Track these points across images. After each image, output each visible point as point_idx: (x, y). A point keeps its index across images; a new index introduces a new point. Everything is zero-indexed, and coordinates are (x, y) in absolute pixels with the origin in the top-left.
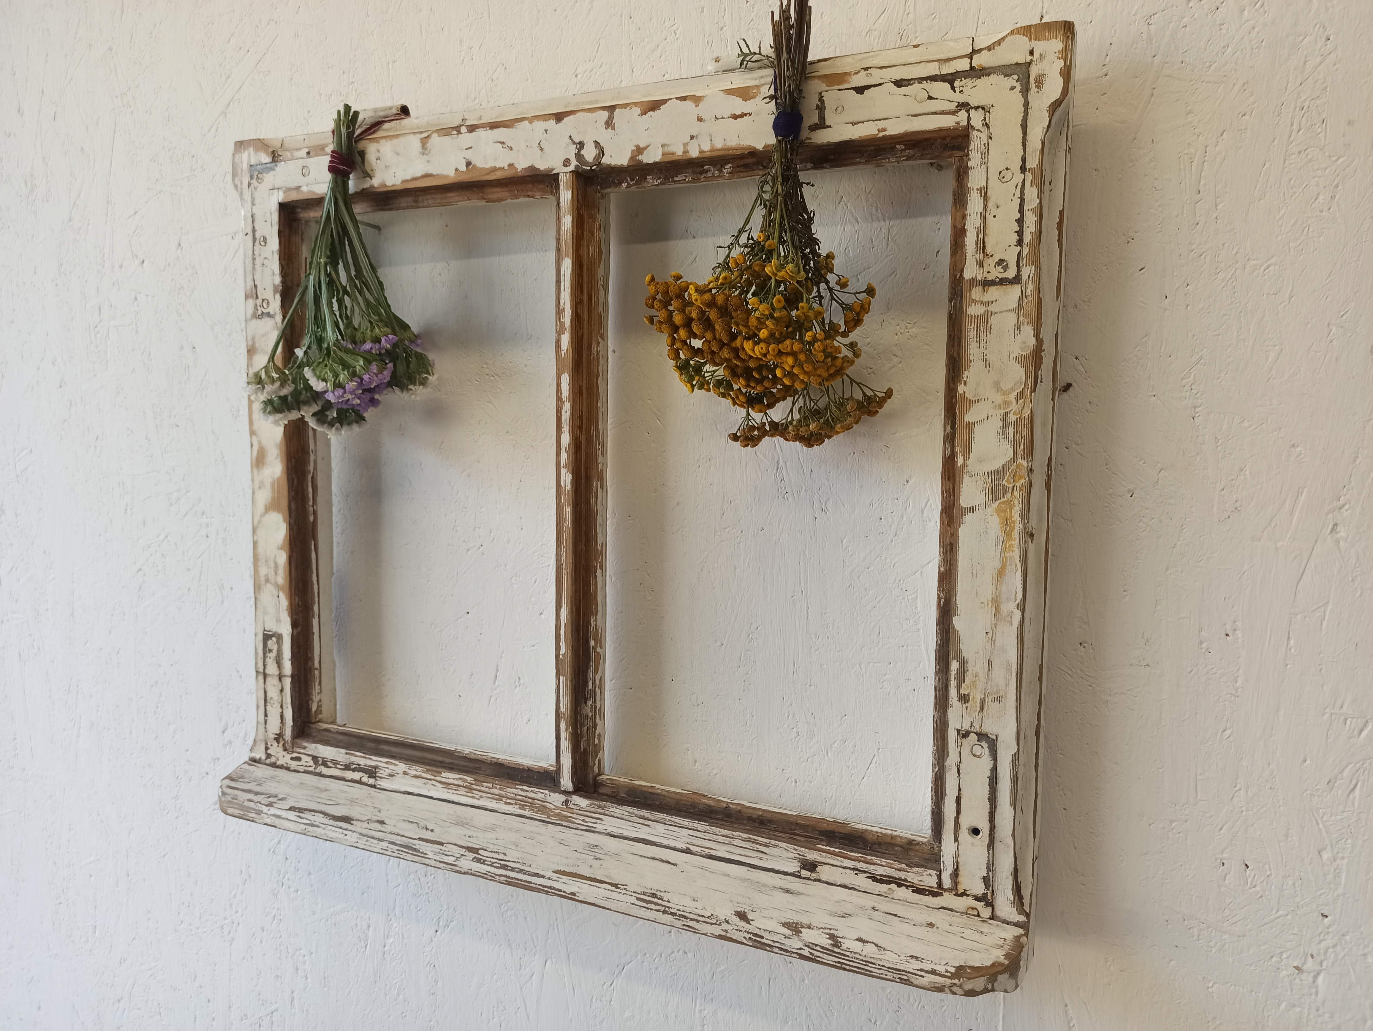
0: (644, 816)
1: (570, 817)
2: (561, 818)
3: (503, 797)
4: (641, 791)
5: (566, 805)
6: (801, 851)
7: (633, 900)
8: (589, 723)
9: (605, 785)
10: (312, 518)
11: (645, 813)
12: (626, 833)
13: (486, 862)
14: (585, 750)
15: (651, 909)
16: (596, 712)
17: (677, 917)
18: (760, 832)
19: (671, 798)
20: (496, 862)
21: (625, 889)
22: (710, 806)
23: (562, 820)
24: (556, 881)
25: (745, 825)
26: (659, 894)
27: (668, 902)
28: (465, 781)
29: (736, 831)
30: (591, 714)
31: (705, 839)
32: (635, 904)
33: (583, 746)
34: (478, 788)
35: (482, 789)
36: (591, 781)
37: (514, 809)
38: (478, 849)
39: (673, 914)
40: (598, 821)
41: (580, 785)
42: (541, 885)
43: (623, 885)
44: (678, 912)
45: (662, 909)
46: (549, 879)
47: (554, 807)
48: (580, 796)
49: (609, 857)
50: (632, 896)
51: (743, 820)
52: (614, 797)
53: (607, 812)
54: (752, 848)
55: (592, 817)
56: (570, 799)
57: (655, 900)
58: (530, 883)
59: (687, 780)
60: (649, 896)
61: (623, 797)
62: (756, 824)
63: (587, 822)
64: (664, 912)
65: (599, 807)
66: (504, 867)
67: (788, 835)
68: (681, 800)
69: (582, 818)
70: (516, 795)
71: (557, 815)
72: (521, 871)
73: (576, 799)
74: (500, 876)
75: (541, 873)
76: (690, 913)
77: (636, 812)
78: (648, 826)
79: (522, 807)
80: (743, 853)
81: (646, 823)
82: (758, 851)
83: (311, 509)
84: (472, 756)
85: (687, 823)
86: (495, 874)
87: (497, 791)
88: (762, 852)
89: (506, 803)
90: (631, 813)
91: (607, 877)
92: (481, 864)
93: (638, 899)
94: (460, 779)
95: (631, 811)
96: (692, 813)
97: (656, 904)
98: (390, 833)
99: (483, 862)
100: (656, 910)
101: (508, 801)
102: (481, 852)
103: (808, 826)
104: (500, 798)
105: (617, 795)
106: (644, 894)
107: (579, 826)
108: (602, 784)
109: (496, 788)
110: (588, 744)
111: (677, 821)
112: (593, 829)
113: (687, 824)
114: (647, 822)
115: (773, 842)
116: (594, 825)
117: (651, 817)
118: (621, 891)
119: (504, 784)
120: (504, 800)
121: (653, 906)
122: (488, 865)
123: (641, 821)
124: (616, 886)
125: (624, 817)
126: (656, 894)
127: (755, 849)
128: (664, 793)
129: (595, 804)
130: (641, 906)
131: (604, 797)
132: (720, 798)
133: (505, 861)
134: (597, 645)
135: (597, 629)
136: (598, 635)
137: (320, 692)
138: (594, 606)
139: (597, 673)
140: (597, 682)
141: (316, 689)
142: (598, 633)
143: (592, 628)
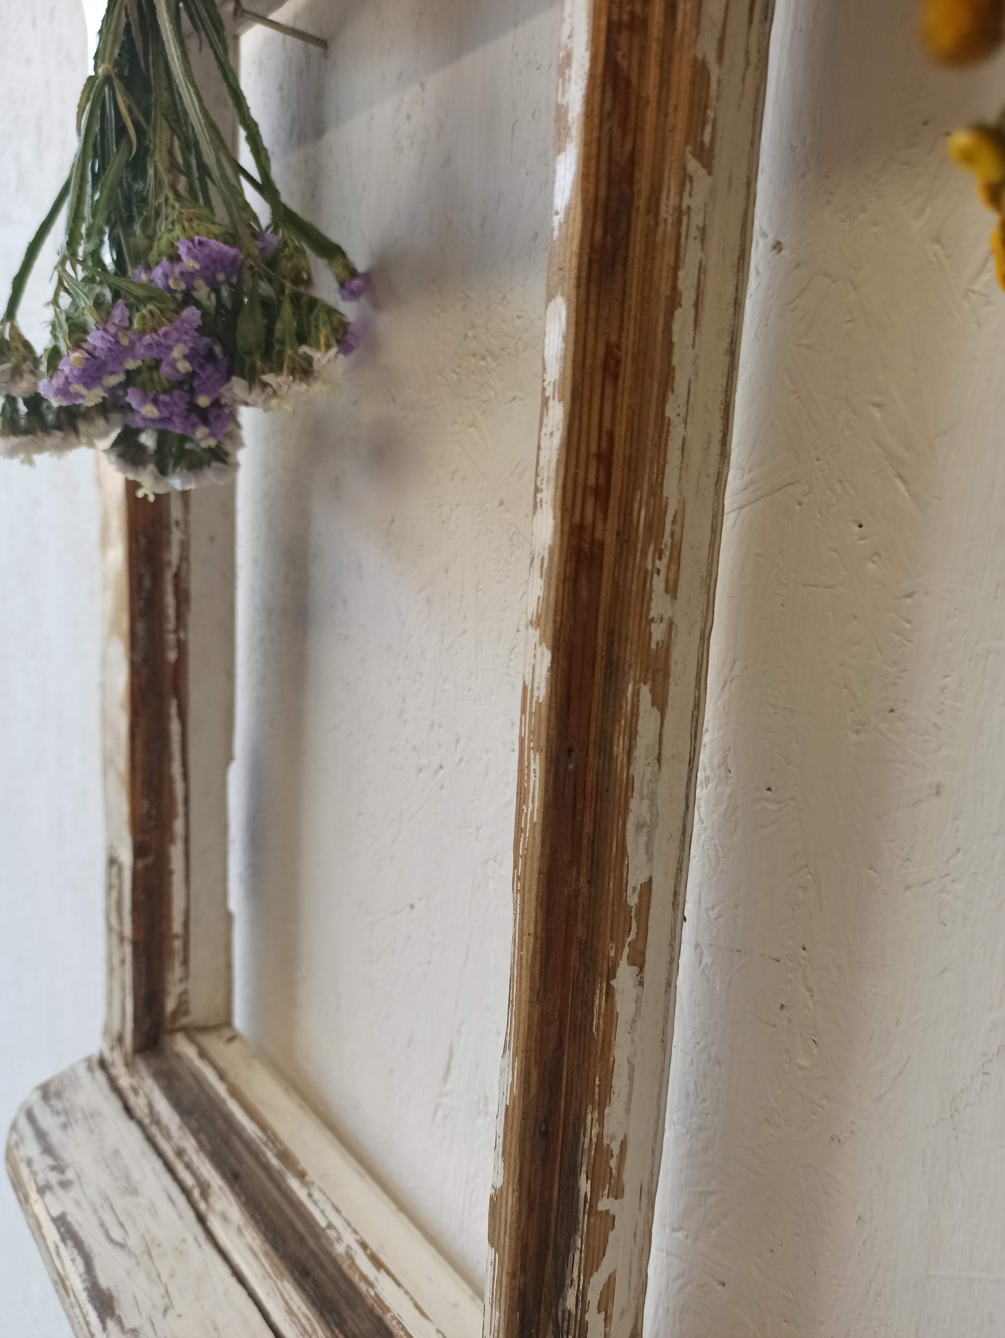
10: (172, 656)
83: (171, 638)
134: (598, 1191)
135: (605, 1147)
136: (607, 1162)
137: (186, 977)
138: (597, 1080)
139: (595, 1268)
140: (593, 1296)
141: (177, 971)
142: (610, 1155)
143: (587, 1140)
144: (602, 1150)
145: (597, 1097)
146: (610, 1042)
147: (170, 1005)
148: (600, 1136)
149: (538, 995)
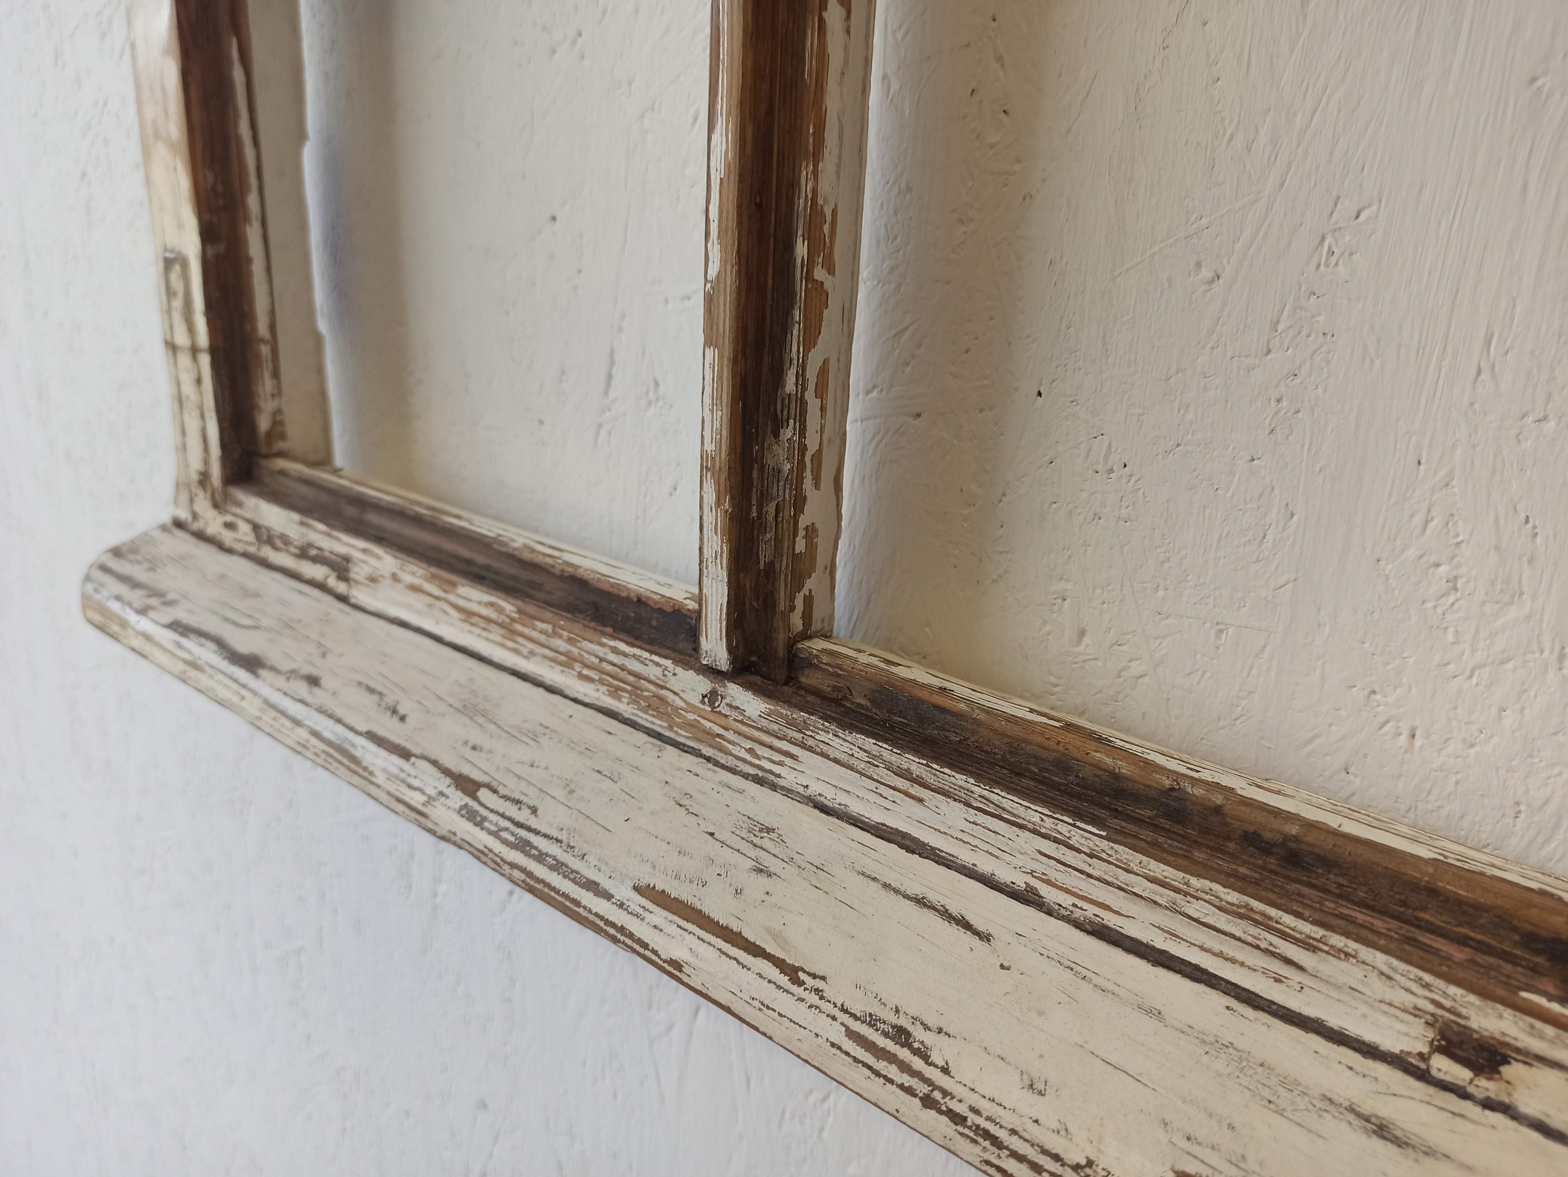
0: (908, 770)
1: (718, 735)
2: (700, 735)
3: (575, 660)
4: (911, 699)
5: (712, 704)
6: (1445, 995)
7: (837, 1034)
8: (782, 493)
9: (817, 667)
11: (913, 763)
12: (856, 808)
13: (486, 824)
14: (770, 565)
15: (886, 1078)
16: (801, 461)
17: (967, 1131)
18: (1286, 895)
19: (995, 731)
20: (507, 829)
21: (817, 991)
22: (1117, 777)
23: (701, 741)
24: (637, 916)
25: (1233, 856)
26: (918, 1033)
27: (945, 1070)
28: (500, 610)
29: (1199, 876)
30: (787, 467)
31: (1089, 876)
32: (839, 1048)
33: (765, 554)
34: (526, 631)
35: (535, 634)
36: (781, 652)
37: (597, 695)
38: (478, 785)
39: (957, 1119)
40: (788, 761)
41: (754, 658)
42: (602, 918)
43: (814, 976)
44: (972, 1118)
45: (923, 1089)
46: (621, 905)
47: (683, 704)
48: (748, 686)
49: (796, 871)
50: (834, 1018)
51: (1228, 838)
52: (837, 702)
53: (811, 742)
54: (1250, 939)
55: (770, 747)
56: (720, 690)
57: (904, 1054)
58: (577, 903)
59: (1053, 679)
60: (886, 1034)
61: (859, 705)
62: (1272, 862)
63: (758, 757)
64: (928, 1102)
65: (791, 723)
66: (523, 846)
67: (1394, 924)
68: (1024, 741)
69: (749, 745)
70: (602, 660)
71: (692, 726)
72: (558, 867)
73: (735, 693)
74: (513, 866)
75: (606, 884)
76: (1013, 1132)
77: (886, 755)
78: (920, 800)
79: (615, 692)
80: (1217, 947)
81: (912, 791)
82: (1273, 954)
84: (527, 556)
85: (1036, 818)
86: (502, 860)
87: (562, 645)
88: (1288, 962)
89: (581, 676)
90: (875, 757)
91: (775, 936)
92: (476, 824)
93: (851, 1034)
94: (491, 604)
95: (875, 750)
96: (1054, 786)
97: (905, 1067)
98: (321, 711)
99: (479, 823)
100: (901, 1087)
101: (586, 672)
102: (483, 794)
103: (1478, 908)
104: (568, 662)
105: (845, 698)
106: (872, 1021)
107: (739, 763)
108: (810, 663)
109: (561, 637)
110: (777, 550)
111: (1006, 804)
112: (772, 777)
113: (1037, 820)
114: (916, 790)
115: (1338, 940)
116: (777, 769)
117: (930, 779)
118: (806, 995)
119: (576, 631)
120: (578, 667)
121: (892, 1071)
122: (490, 833)
123: (901, 783)
124: (792, 972)
125: (852, 761)
126: (908, 1034)
127: (1263, 945)
128: (978, 715)
129: (781, 715)
130: (856, 1060)
131: (810, 698)
132: (1153, 757)
133: (529, 829)
134: (814, 257)
135: (819, 207)
136: (822, 228)
137: (278, 393)
138: (811, 128)
139: (812, 345)
140: (812, 374)
141: (266, 385)
142: (823, 220)
143: (802, 201)
144: (816, 211)
145: (811, 148)
146: (822, 86)
147: (264, 423)
148: (815, 191)
149: (751, 38)
